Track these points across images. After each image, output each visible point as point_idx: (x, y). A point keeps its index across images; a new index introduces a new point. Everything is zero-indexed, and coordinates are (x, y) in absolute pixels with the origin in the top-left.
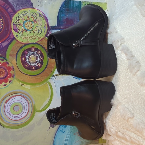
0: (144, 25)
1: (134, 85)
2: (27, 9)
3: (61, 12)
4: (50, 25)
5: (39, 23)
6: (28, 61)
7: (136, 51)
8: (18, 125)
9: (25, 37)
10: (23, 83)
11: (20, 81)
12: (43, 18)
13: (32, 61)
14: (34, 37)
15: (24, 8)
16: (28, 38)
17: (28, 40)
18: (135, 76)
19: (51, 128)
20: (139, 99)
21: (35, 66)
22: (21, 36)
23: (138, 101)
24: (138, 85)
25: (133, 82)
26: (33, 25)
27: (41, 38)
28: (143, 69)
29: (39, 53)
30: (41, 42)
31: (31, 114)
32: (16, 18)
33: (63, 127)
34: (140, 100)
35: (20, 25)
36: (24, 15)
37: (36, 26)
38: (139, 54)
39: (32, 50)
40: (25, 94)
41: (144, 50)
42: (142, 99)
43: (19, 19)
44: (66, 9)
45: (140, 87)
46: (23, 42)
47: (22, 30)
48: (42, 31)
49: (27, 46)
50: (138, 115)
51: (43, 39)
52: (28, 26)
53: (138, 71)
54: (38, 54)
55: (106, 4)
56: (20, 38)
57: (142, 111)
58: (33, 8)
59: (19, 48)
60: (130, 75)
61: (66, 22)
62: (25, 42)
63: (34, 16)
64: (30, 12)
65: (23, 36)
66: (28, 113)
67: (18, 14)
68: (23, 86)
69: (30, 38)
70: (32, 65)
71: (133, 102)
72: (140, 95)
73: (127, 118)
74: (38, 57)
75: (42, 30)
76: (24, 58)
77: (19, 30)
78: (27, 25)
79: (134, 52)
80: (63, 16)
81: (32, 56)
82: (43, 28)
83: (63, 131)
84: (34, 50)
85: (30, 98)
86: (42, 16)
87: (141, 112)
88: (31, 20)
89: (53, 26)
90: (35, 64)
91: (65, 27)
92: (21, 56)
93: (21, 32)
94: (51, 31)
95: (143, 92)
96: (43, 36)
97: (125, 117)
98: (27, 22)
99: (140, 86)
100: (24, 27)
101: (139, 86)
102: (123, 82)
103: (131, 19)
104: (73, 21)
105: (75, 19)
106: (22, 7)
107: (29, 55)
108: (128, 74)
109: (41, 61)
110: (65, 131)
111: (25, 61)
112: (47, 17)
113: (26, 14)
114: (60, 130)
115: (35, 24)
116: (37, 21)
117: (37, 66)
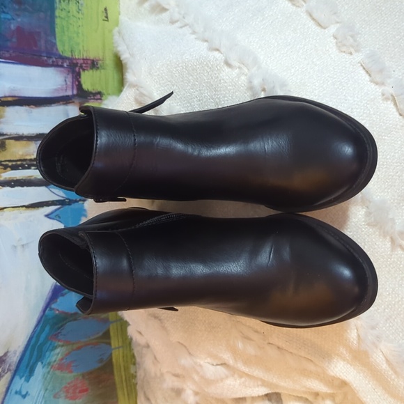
33: (23, 379)
61: (14, 40)
80: (5, 18)
83: (24, 393)
91: (14, 55)
104: (36, 37)
105: (40, 33)
110: (27, 393)
114: (13, 392)
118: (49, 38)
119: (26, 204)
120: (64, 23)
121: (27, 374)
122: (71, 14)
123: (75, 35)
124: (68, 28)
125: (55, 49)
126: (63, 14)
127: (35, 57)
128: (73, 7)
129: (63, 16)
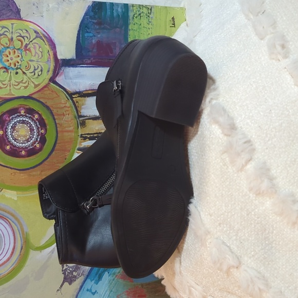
0: (261, 58)
1: (241, 194)
2: (8, 21)
3: (83, 27)
4: (60, 57)
5: (36, 53)
6: (10, 136)
7: (243, 116)
9: (4, 83)
10: (1, 186)
12: (44, 41)
13: (19, 136)
14: (25, 83)
16: (10, 86)
17: (10, 90)
18: (241, 172)
19: (66, 284)
20: (251, 224)
21: (26, 148)
23: (249, 230)
24: (248, 192)
25: (238, 187)
26: (20, 56)
27: (39, 85)
28: (261, 157)
29: (37, 119)
30: (40, 93)
31: (20, 255)
33: (93, 282)
34: (255, 226)
36: (1, 35)
37: (29, 59)
38: (250, 124)
39: (20, 113)
40: (6, 212)
41: (262, 113)
42: (260, 225)
44: (95, 21)
48: (41, 71)
49: (8, 102)
50: (249, 261)
51: (45, 87)
52: (9, 60)
53: (249, 161)
54: (35, 121)
55: (183, 9)
57: (259, 251)
58: (20, 19)
60: (232, 171)
61: (95, 50)
62: (3, 94)
63: (23, 37)
64: (14, 27)
66: (12, 253)
69: (15, 87)
70: (21, 145)
71: (238, 230)
72: (255, 215)
73: (225, 268)
74: (35, 128)
75: (42, 68)
76: (3, 130)
78: (8, 56)
79: (240, 118)
80: (88, 36)
81: (19, 126)
82: (45, 62)
83: (93, 291)
84: (25, 112)
85: (17, 219)
86: (41, 38)
87: (257, 253)
88: (17, 44)
89: (67, 58)
90: (27, 144)
91: (93, 61)
94: (63, 68)
95: (261, 208)
96: (44, 80)
97: (221, 264)
98: (8, 50)
99: (255, 195)
101: (251, 195)
102: (217, 187)
103: (233, 46)
104: (112, 47)
105: (116, 43)
107: (13, 123)
108: (227, 169)
109: (39, 137)
110: (96, 291)
111: (4, 137)
112: (53, 38)
113: (5, 33)
114: (85, 289)
115: (26, 55)
116: (29, 48)
117: (31, 147)
120: (136, 34)
121: (97, 278)
122: (142, 25)
126: (136, 27)
127: (111, 61)
128: (144, 21)
129: (135, 29)
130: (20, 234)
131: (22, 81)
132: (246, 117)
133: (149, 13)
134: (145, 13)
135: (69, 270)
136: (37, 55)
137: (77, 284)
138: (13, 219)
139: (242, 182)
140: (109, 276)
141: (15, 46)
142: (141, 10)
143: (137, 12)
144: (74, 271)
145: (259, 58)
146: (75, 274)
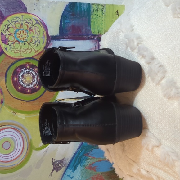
0: (168, 18)
1: (158, 99)
2: (20, 14)
3: (64, 17)
4: (50, 35)
5: (36, 32)
6: (21, 81)
7: (158, 52)
8: (9, 168)
9: (17, 50)
10: (15, 111)
11: (11, 108)
12: (40, 25)
13: (26, 81)
14: (29, 50)
15: (15, 13)
16: (21, 52)
17: (21, 54)
18: (158, 85)
19: (55, 171)
20: (166, 118)
21: (30, 88)
22: (12, 48)
23: (165, 122)
24: (163, 98)
25: (156, 95)
26: (27, 34)
27: (38, 51)
28: (170, 76)
29: (37, 71)
30: (38, 56)
31: (27, 153)
32: (5, 25)
33: (71, 170)
34: (168, 119)
35: (10, 35)
36: (16, 22)
37: (32, 36)
38: (163, 56)
39: (27, 67)
40: (18, 126)
41: (170, 50)
42: (171, 118)
43: (9, 27)
44: (71, 13)
45: (167, 101)
46: (14, 57)
47: (12, 41)
48: (39, 42)
49: (20, 61)
50: (166, 142)
51: (41, 52)
52: (20, 36)
53: (163, 78)
54: (35, 72)
55: (123, 6)
56: (10, 52)
57: (172, 135)
58: (27, 13)
59: (8, 65)
60: (152, 85)
61: (71, 31)
62: (17, 56)
63: (28, 23)
64: (23, 17)
65: (14, 48)
66: (22, 151)
67: (8, 21)
68: (14, 115)
69: (24, 52)
71: (158, 122)
72: (168, 112)
73: (150, 147)
74: (35, 76)
75: (39, 41)
76: (16, 78)
77: (8, 41)
78: (19, 34)
79: (156, 53)
80: (66, 22)
81: (26, 75)
82: (41, 38)
83: (71, 176)
84: (29, 67)
85: (25, 131)
86: (39, 23)
87: (170, 137)
88: (25, 27)
89: (55, 35)
90: (31, 86)
91: (70, 37)
92: (12, 74)
93: (12, 44)
94: (52, 41)
95: (171, 107)
96: (41, 48)
97: (148, 145)
98: (20, 30)
99: (167, 99)
100: (15, 37)
101: (165, 99)
102: (143, 96)
104: (81, 28)
105: (83, 26)
106: (12, 11)
107: (23, 73)
108: (149, 84)
109: (38, 81)
110: (73, 176)
111: (17, 81)
112: (46, 23)
113: (18, 21)
114: (66, 175)
115: (30, 34)
116: (32, 30)
117: (33, 88)
118: (87, 28)
119: (75, 98)
120: (95, 20)
121: (73, 168)
122: (99, 16)
123: (101, 25)
124: (97, 22)
125: (90, 32)
126: (95, 17)
127: (80, 37)
128: (100, 13)
129: (94, 18)
130: (26, 140)
131: (28, 48)
132: (160, 52)
133: (103, 8)
134: (100, 8)
135: (56, 163)
136: (36, 33)
137: (61, 171)
138: (23, 131)
139: (159, 91)
140: (81, 167)
141: (24, 28)
142: (98, 7)
143: (96, 8)
144: (60, 163)
145: (166, 18)
146: (60, 165)
